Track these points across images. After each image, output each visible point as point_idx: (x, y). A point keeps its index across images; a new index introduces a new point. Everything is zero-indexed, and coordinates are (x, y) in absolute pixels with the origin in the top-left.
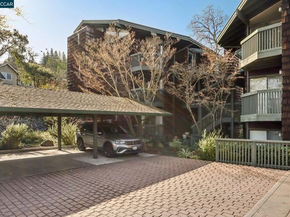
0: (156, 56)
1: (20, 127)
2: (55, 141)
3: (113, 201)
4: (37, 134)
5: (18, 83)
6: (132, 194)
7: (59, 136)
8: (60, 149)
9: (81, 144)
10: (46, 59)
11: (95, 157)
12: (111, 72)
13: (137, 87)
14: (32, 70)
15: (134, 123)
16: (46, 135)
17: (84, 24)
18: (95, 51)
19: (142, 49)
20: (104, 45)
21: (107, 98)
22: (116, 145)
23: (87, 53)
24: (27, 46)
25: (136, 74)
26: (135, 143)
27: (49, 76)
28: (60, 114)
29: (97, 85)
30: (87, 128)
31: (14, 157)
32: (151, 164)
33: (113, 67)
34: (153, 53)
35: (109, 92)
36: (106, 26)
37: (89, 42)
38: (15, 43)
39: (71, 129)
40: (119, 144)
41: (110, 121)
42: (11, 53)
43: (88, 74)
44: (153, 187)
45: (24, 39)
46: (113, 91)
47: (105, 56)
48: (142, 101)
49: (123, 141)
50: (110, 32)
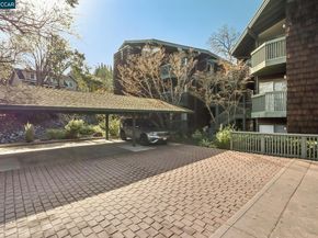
0: (182, 66)
1: (79, 122)
2: (104, 132)
3: (148, 180)
4: (90, 127)
5: (77, 89)
6: (162, 175)
7: (107, 129)
8: (107, 138)
9: (123, 136)
10: (98, 71)
11: (134, 146)
12: (146, 80)
13: (166, 90)
14: (87, 80)
15: (164, 118)
16: (97, 128)
17: (126, 44)
18: (135, 63)
19: (171, 61)
20: (141, 59)
21: (143, 99)
22: (150, 136)
23: (128, 66)
24: (84, 62)
25: (165, 81)
26: (166, 135)
27: (100, 83)
28: (107, 112)
29: (135, 90)
30: (128, 123)
31: (74, 145)
32: (178, 151)
33: (148, 76)
34: (179, 64)
35: (145, 94)
36: (143, 44)
37: (130, 57)
38: (76, 59)
39: (116, 124)
40: (153, 136)
41: (145, 117)
42: (73, 67)
43: (128, 81)
44: (180, 169)
45: (82, 57)
46: (147, 94)
47: (142, 67)
48: (170, 101)
49: (155, 133)
50: (146, 49)
